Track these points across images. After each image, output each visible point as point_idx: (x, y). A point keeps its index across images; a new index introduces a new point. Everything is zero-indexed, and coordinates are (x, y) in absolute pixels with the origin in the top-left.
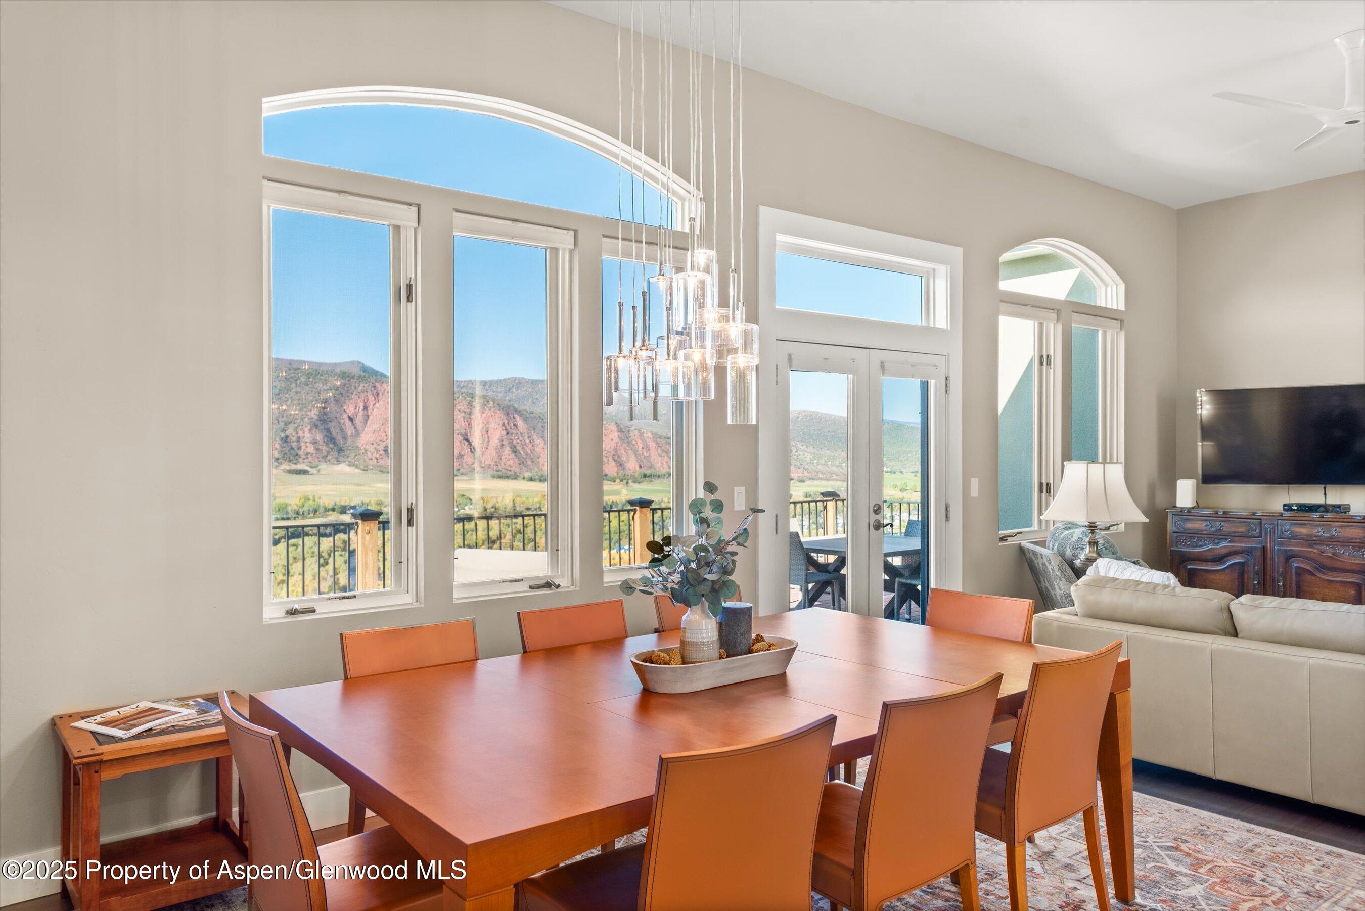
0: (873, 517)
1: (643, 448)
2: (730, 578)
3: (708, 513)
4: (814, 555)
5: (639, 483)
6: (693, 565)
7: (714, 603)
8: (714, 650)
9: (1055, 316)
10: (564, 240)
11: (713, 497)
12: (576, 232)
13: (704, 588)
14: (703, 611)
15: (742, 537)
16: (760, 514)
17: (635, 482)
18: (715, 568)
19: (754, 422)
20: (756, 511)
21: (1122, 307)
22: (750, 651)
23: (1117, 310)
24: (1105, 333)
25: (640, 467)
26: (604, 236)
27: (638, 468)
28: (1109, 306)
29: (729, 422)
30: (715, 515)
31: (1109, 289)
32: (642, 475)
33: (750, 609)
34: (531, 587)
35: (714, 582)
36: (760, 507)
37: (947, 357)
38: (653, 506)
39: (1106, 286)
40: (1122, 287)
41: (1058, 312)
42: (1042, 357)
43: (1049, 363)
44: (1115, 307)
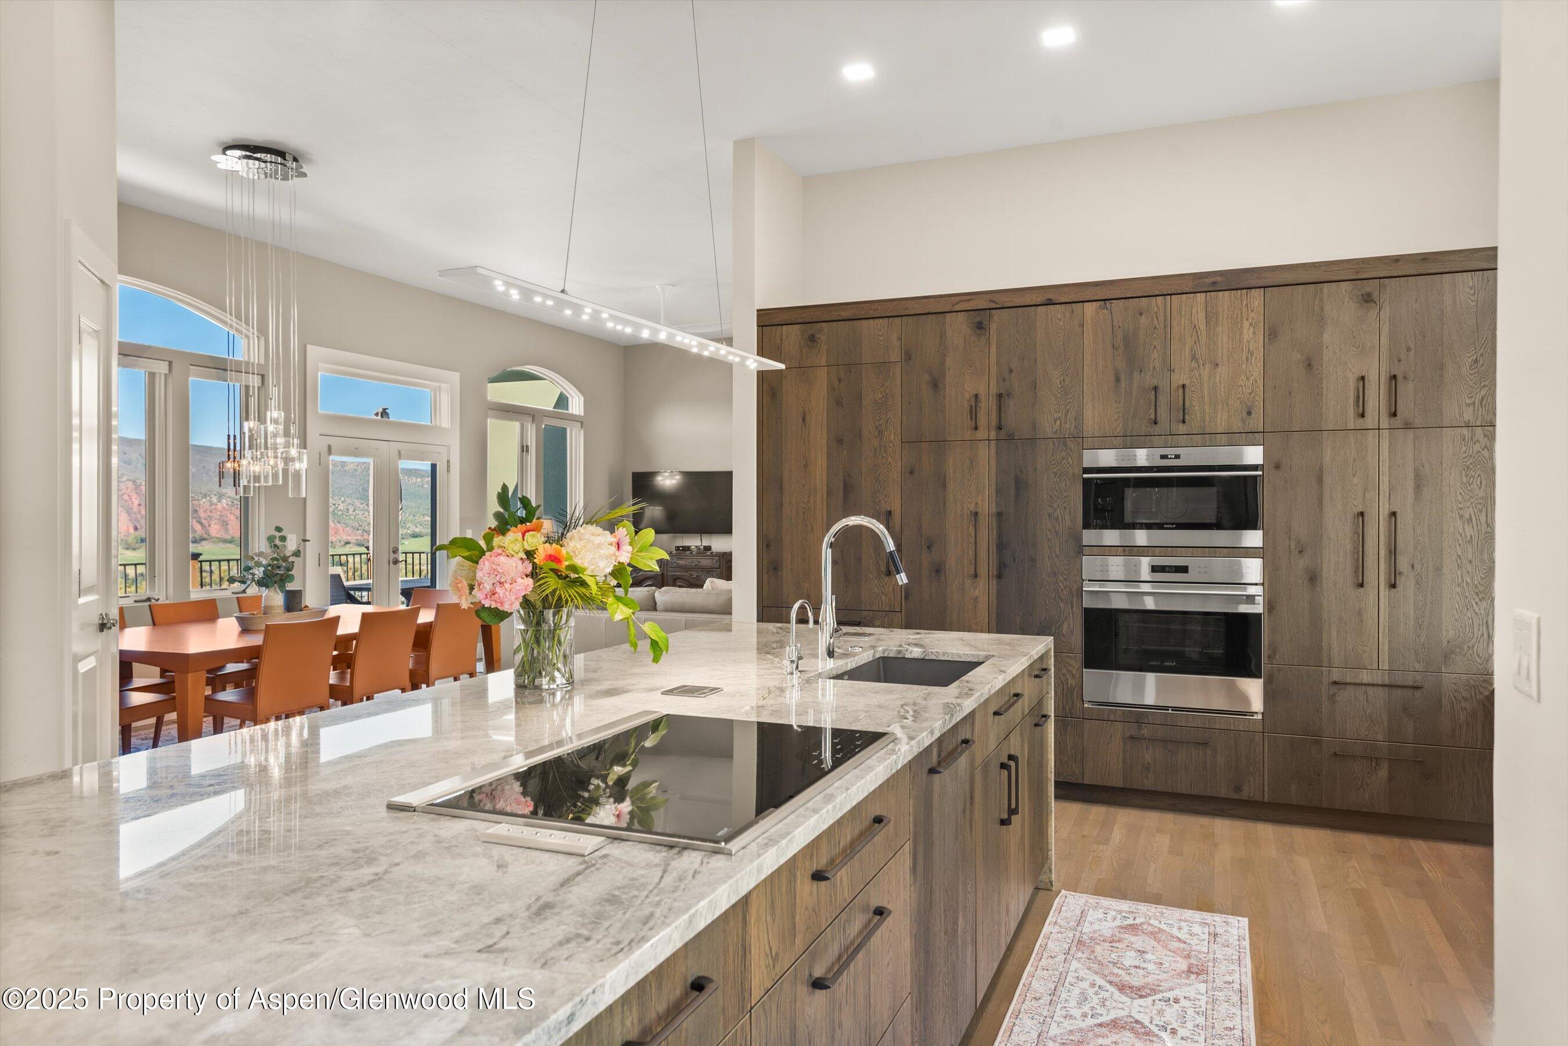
0: (392, 556)
1: (140, 505)
2: (290, 573)
3: (277, 542)
4: (352, 593)
5: (134, 549)
6: (269, 568)
7: (282, 587)
8: (281, 610)
9: (531, 419)
10: (161, 368)
11: (280, 534)
12: (170, 363)
13: (277, 578)
14: (275, 590)
15: (297, 554)
16: (307, 543)
17: (127, 549)
18: (282, 569)
19: (304, 496)
20: (305, 541)
21: (582, 414)
22: (301, 610)
23: (579, 416)
24: (571, 431)
25: (136, 529)
26: (191, 365)
27: (132, 531)
28: (574, 413)
29: (290, 496)
30: (281, 543)
31: (574, 400)
32: (139, 539)
33: (301, 590)
34: (135, 601)
35: (282, 575)
36: (307, 539)
37: (449, 447)
38: (201, 558)
39: (573, 398)
40: (582, 399)
41: (533, 417)
42: (523, 446)
43: (527, 451)
44: (578, 414)
